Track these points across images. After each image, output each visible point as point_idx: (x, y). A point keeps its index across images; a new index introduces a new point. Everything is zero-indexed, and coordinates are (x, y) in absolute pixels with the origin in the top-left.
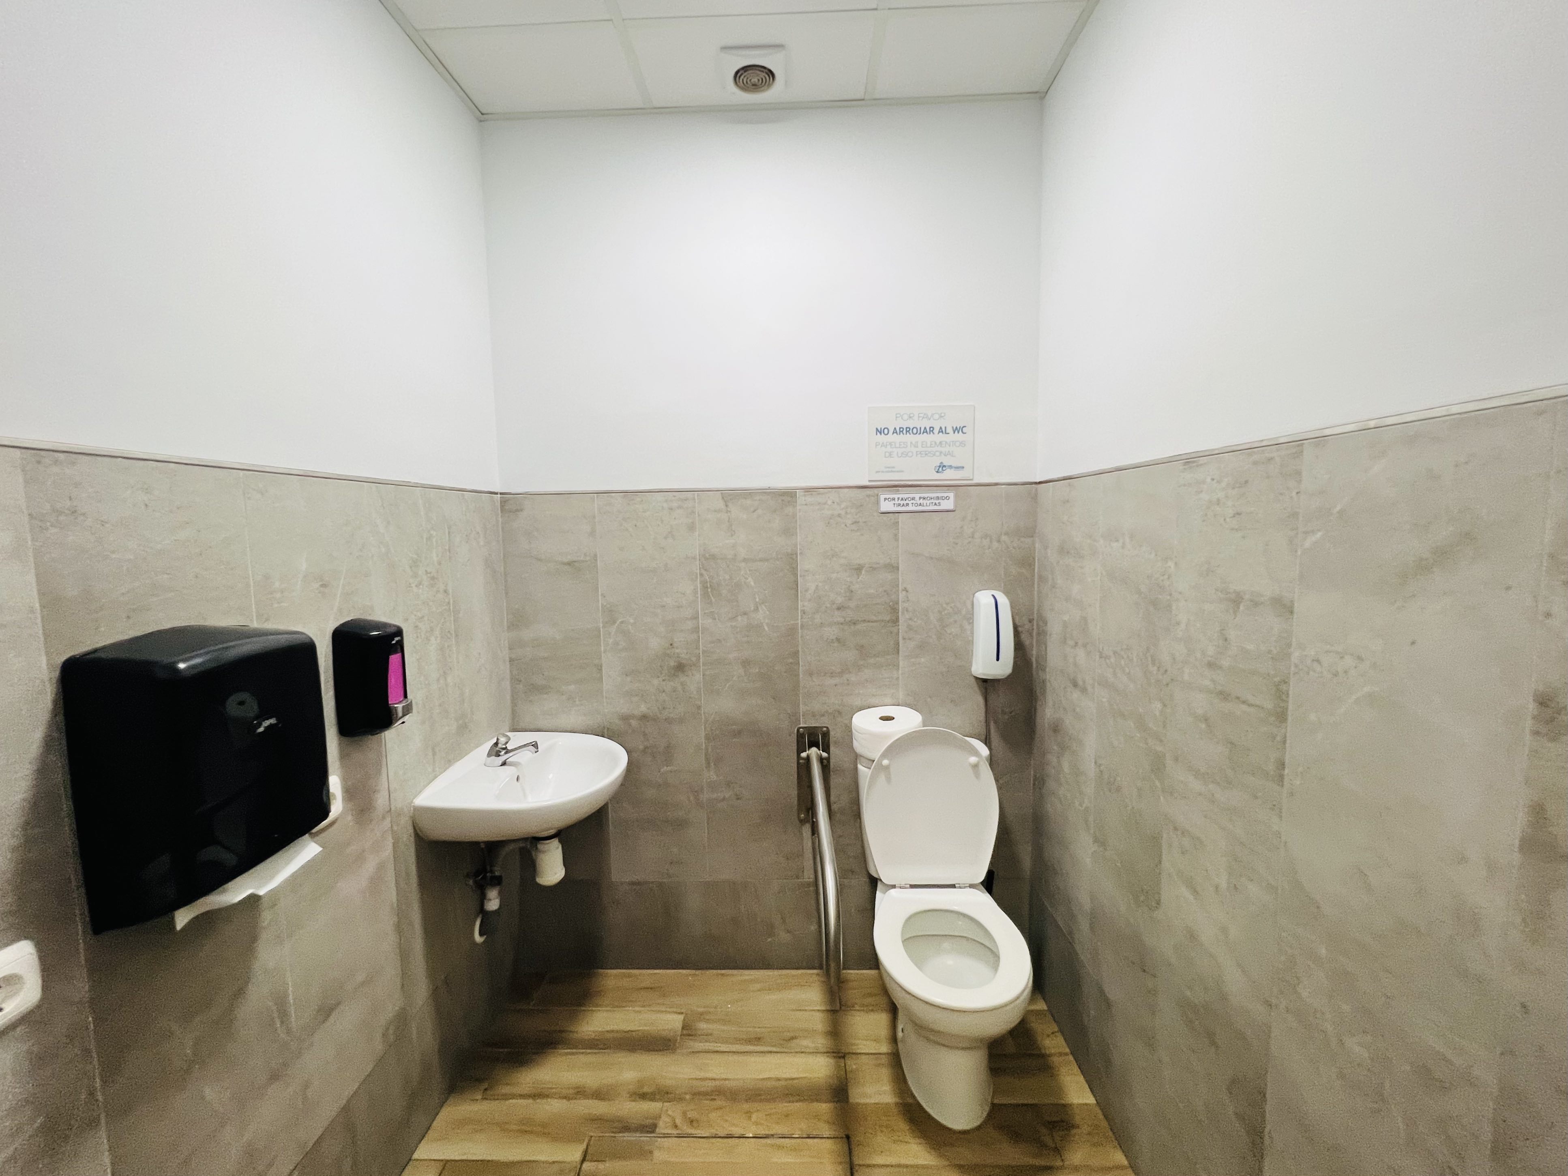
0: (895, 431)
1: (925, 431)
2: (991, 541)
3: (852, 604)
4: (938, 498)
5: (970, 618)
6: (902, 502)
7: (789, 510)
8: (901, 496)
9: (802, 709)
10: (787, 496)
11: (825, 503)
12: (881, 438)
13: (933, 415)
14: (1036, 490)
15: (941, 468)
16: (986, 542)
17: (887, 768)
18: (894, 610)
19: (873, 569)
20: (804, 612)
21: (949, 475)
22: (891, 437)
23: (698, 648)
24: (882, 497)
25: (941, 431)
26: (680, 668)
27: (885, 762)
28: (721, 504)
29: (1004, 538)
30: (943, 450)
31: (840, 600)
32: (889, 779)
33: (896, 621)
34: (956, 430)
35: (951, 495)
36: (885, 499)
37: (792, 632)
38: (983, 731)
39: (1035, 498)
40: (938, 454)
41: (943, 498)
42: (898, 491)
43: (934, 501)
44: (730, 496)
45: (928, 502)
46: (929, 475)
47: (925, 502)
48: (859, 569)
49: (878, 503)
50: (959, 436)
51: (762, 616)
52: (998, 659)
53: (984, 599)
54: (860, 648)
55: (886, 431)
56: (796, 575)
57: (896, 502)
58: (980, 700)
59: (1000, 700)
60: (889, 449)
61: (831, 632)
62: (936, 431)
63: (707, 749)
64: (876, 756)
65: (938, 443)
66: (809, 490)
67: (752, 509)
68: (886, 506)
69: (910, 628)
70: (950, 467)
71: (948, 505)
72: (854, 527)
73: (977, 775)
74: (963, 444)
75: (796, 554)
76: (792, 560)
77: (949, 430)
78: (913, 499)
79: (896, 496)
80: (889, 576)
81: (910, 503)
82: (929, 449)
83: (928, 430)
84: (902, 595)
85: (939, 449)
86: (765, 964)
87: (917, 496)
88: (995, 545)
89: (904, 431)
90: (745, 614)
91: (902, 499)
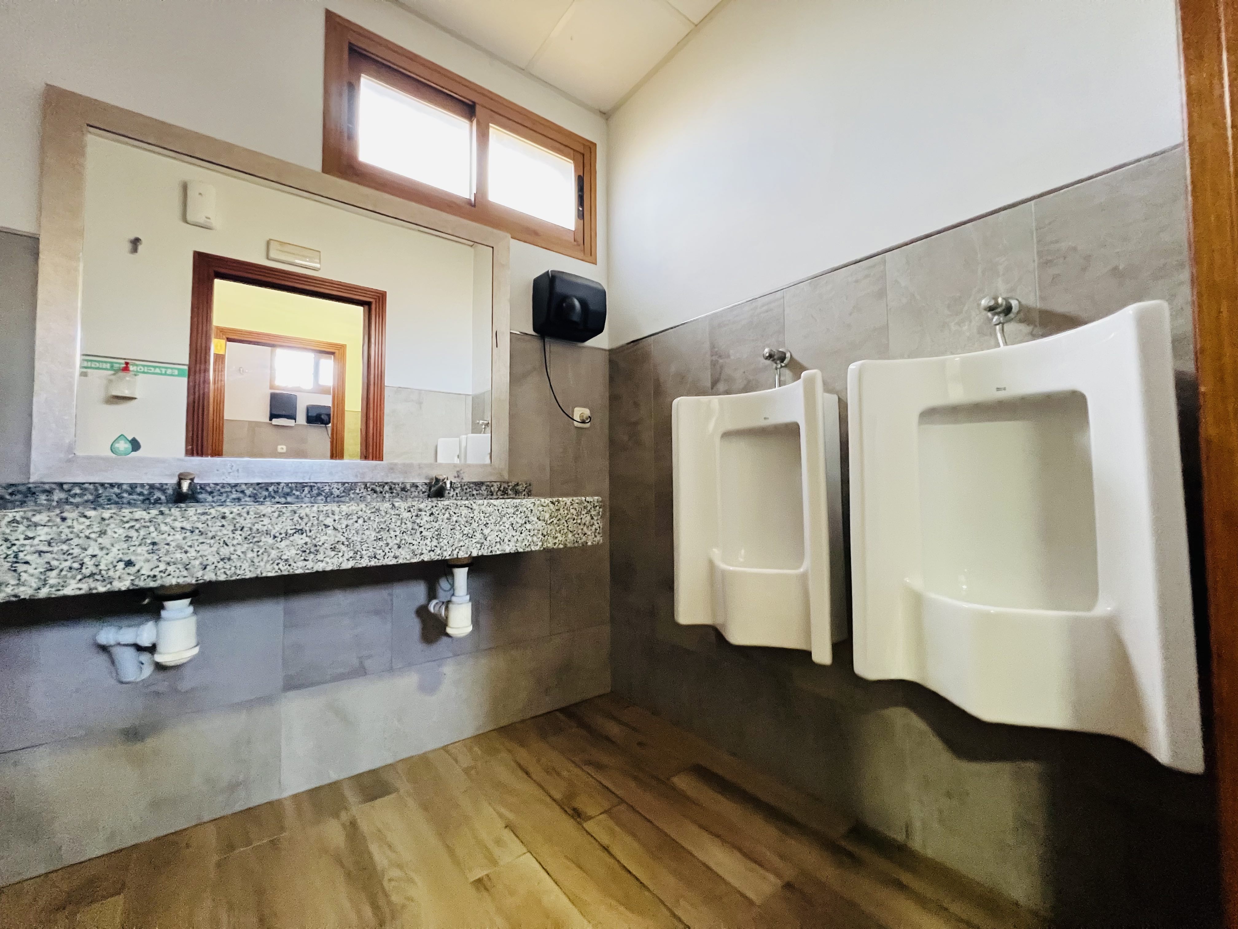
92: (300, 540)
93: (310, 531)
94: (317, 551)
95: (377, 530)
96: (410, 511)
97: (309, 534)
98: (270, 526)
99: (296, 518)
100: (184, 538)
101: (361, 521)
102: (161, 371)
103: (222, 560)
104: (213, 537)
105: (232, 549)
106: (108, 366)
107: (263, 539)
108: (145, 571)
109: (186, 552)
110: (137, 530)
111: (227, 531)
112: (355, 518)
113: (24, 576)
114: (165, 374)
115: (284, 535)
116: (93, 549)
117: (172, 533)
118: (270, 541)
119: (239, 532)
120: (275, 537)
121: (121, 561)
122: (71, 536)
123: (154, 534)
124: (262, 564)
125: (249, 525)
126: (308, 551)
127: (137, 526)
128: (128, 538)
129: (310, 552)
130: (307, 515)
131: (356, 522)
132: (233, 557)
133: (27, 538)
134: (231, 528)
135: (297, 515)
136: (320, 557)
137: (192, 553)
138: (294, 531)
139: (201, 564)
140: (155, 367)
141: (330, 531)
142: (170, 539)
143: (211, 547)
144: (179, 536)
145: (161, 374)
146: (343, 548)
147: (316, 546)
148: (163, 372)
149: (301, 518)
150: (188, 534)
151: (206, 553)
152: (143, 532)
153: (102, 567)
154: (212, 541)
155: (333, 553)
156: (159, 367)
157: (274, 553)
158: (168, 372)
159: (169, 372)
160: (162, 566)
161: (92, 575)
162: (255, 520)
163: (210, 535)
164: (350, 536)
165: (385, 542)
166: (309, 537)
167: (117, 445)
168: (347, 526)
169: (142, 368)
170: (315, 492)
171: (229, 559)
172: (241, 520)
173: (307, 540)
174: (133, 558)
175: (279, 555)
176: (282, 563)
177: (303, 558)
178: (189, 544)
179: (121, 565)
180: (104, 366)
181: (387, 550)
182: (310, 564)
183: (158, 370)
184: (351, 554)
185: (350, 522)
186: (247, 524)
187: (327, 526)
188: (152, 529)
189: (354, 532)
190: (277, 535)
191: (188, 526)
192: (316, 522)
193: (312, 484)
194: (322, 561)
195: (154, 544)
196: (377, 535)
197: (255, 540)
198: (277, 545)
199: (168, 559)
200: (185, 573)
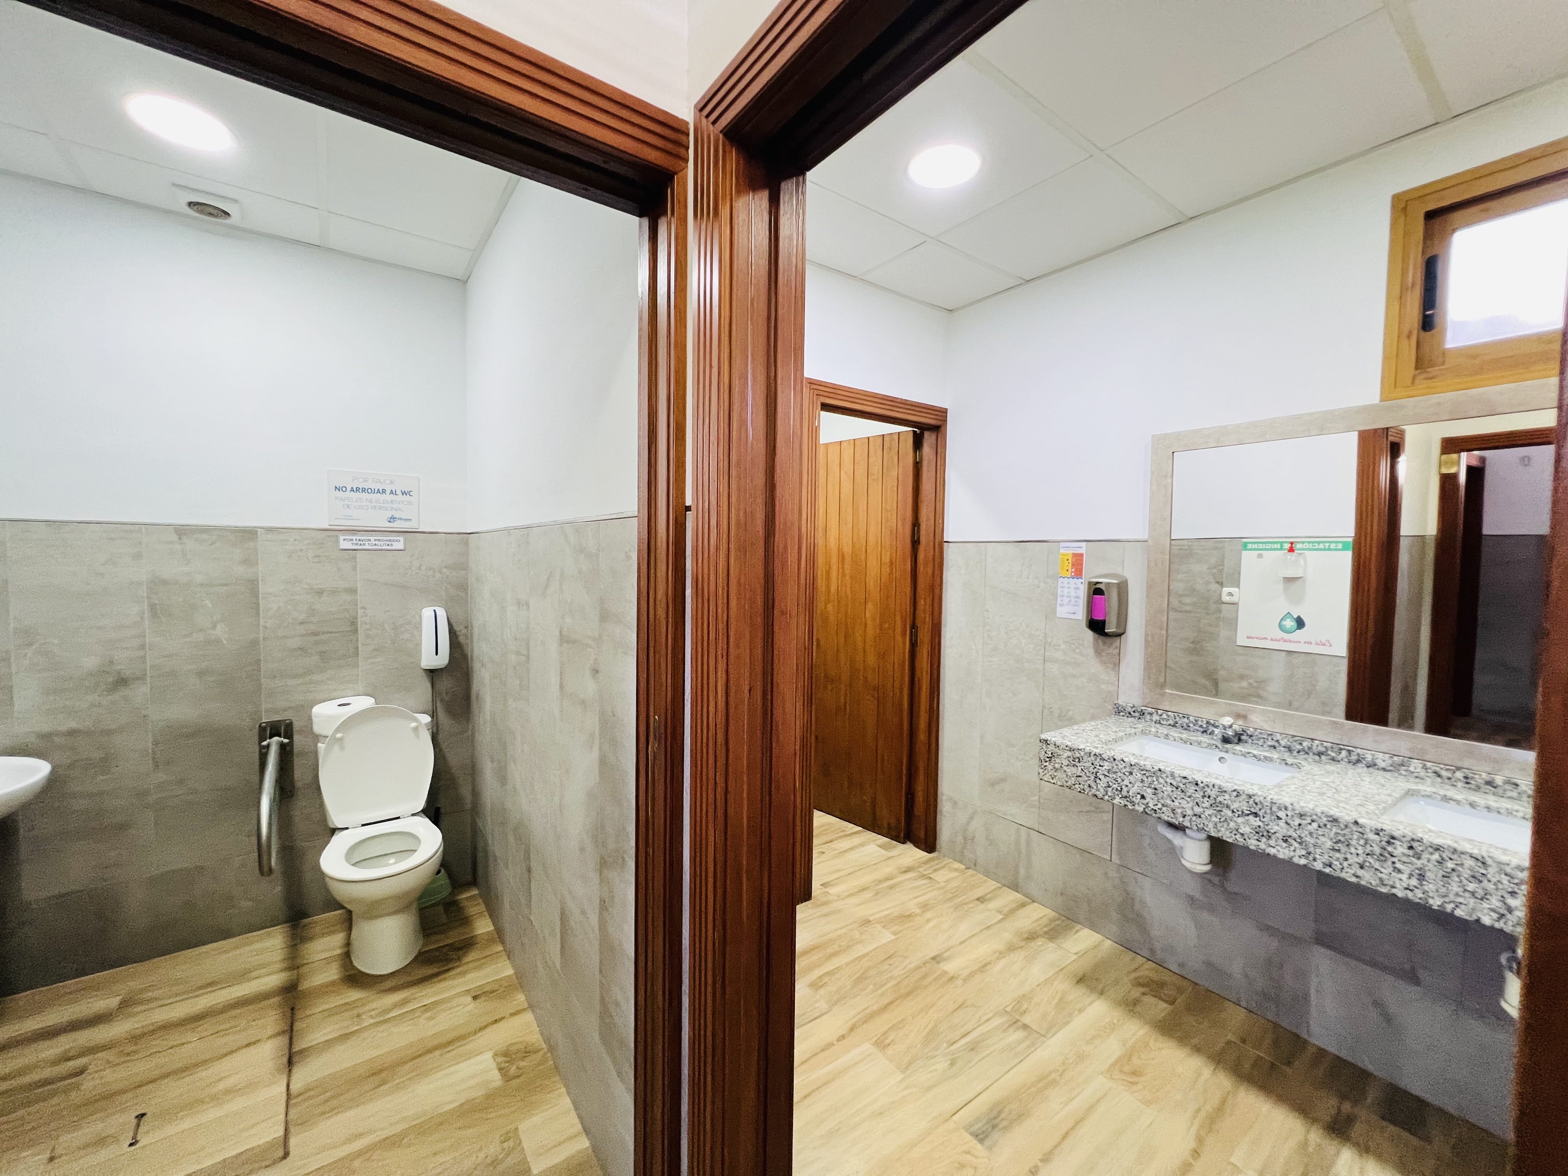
0: (352, 490)
1: (378, 491)
2: (434, 572)
3: (315, 619)
4: (390, 541)
5: (418, 626)
6: (359, 543)
7: (251, 544)
8: (358, 538)
9: (264, 706)
10: (249, 534)
11: (288, 541)
12: (340, 494)
13: (385, 481)
14: (468, 539)
15: (392, 519)
16: (430, 573)
17: (341, 739)
18: (353, 623)
19: (334, 592)
20: (265, 628)
21: (398, 525)
22: (349, 494)
23: (144, 662)
24: (342, 538)
25: (392, 492)
26: (122, 682)
27: (339, 735)
28: (175, 538)
29: (445, 570)
30: (394, 506)
31: (302, 617)
32: (342, 748)
33: (356, 631)
34: (403, 493)
35: (402, 539)
36: (344, 540)
37: (255, 643)
38: (430, 707)
39: (466, 544)
40: (389, 509)
41: (393, 541)
42: (356, 534)
43: (388, 543)
44: (182, 531)
45: (382, 543)
46: (385, 524)
47: (379, 543)
48: (320, 593)
49: (337, 542)
50: (406, 498)
51: (220, 631)
52: (437, 654)
53: (427, 613)
54: (322, 654)
55: (344, 489)
56: (257, 597)
57: (354, 542)
58: (428, 685)
59: (445, 684)
60: (346, 502)
61: (295, 643)
62: (388, 492)
63: (154, 752)
64: (329, 733)
65: (389, 501)
66: (270, 530)
67: (210, 542)
68: (344, 545)
69: (368, 636)
70: (401, 519)
71: (400, 545)
72: (316, 560)
73: (417, 736)
74: (410, 503)
75: (258, 581)
76: (253, 585)
77: (399, 492)
78: (369, 540)
79: (354, 538)
80: (348, 597)
81: (366, 543)
82: (383, 505)
83: (381, 491)
84: (360, 612)
85: (390, 505)
86: (226, 934)
87: (372, 538)
88: (438, 575)
89: (361, 491)
90: (201, 630)
91: (360, 540)
92: (1255, 822)
93: (1264, 817)
94: (1270, 837)
95: (1334, 841)
96: (1378, 834)
97: (1262, 819)
98: (1229, 802)
99: (1251, 802)
100: (1172, 791)
101: (1315, 825)
102: (1325, 546)
103: (1195, 815)
104: (1190, 797)
105: (1202, 810)
106: (1279, 546)
107: (1224, 810)
108: (1151, 805)
109: (1173, 801)
110: (1147, 777)
111: (1199, 795)
112: (1309, 820)
113: (1099, 786)
114: (1329, 549)
115: (1240, 813)
116: (1126, 782)
117: (1165, 785)
118: (1230, 813)
119: (1207, 799)
120: (1233, 812)
121: (1138, 794)
122: (1117, 771)
123: (1156, 783)
124: (1223, 829)
125: (1214, 796)
126: (1261, 834)
127: (1147, 775)
128: (1142, 781)
129: (1263, 836)
130: (1261, 802)
131: (1310, 824)
132: (1202, 816)
133: (1100, 766)
134: (1202, 794)
135: (1252, 800)
136: (1272, 842)
137: (1176, 803)
138: (1249, 812)
139: (1182, 813)
140: (1319, 543)
141: (1282, 823)
142: (1164, 788)
143: (1188, 803)
144: (1169, 789)
145: (1325, 549)
146: (1296, 844)
147: (1268, 832)
148: (1327, 547)
149: (1256, 804)
150: (1174, 789)
151: (1185, 806)
152: (1150, 779)
153: (1130, 794)
154: (1189, 799)
155: (1284, 845)
156: (1323, 542)
157: (1232, 825)
158: (1331, 547)
159: (1333, 546)
160: (1160, 806)
161: (1126, 797)
162: (1218, 794)
163: (1188, 794)
164: (1303, 835)
165: (1343, 855)
166: (1263, 822)
167: (1284, 623)
168: (1300, 825)
169: (1307, 544)
170: (1354, 758)
171: (1200, 817)
172: (1208, 790)
173: (1260, 824)
174: (1145, 795)
175: (1237, 827)
176: (1238, 836)
177: (1256, 838)
178: (1175, 796)
179: (1139, 796)
180: (1276, 546)
181: (1345, 864)
182: (1262, 846)
183: (1321, 546)
184: (1304, 852)
185: (1303, 822)
186: (1213, 795)
187: (1279, 818)
188: (1155, 779)
189: (1307, 833)
190: (1235, 810)
191: (1174, 784)
192: (1268, 811)
193: (1350, 748)
194: (1274, 847)
195: (1156, 789)
196: (1334, 845)
197: (1218, 809)
198: (1235, 819)
199: (1162, 801)
200: (1172, 815)
